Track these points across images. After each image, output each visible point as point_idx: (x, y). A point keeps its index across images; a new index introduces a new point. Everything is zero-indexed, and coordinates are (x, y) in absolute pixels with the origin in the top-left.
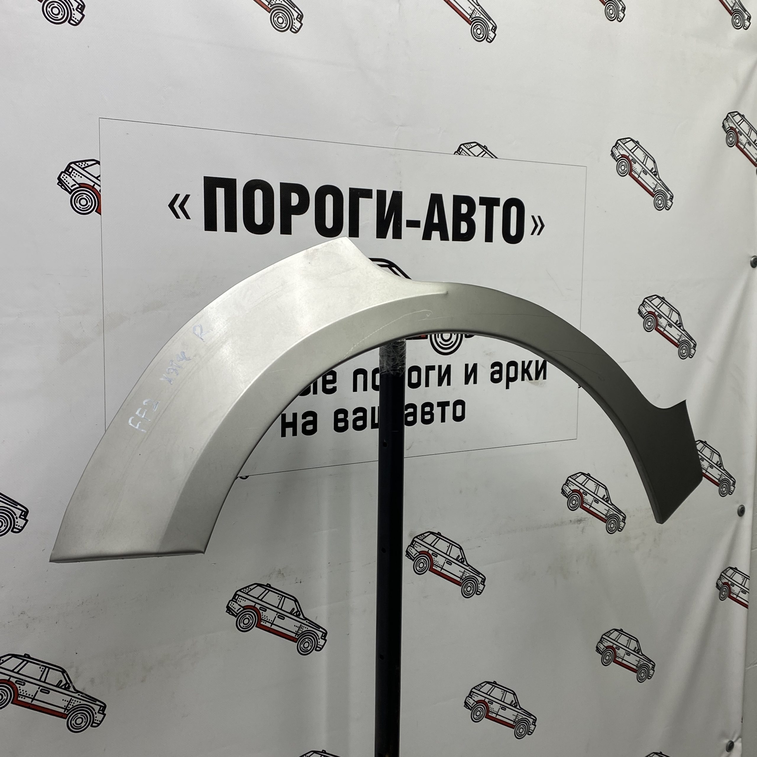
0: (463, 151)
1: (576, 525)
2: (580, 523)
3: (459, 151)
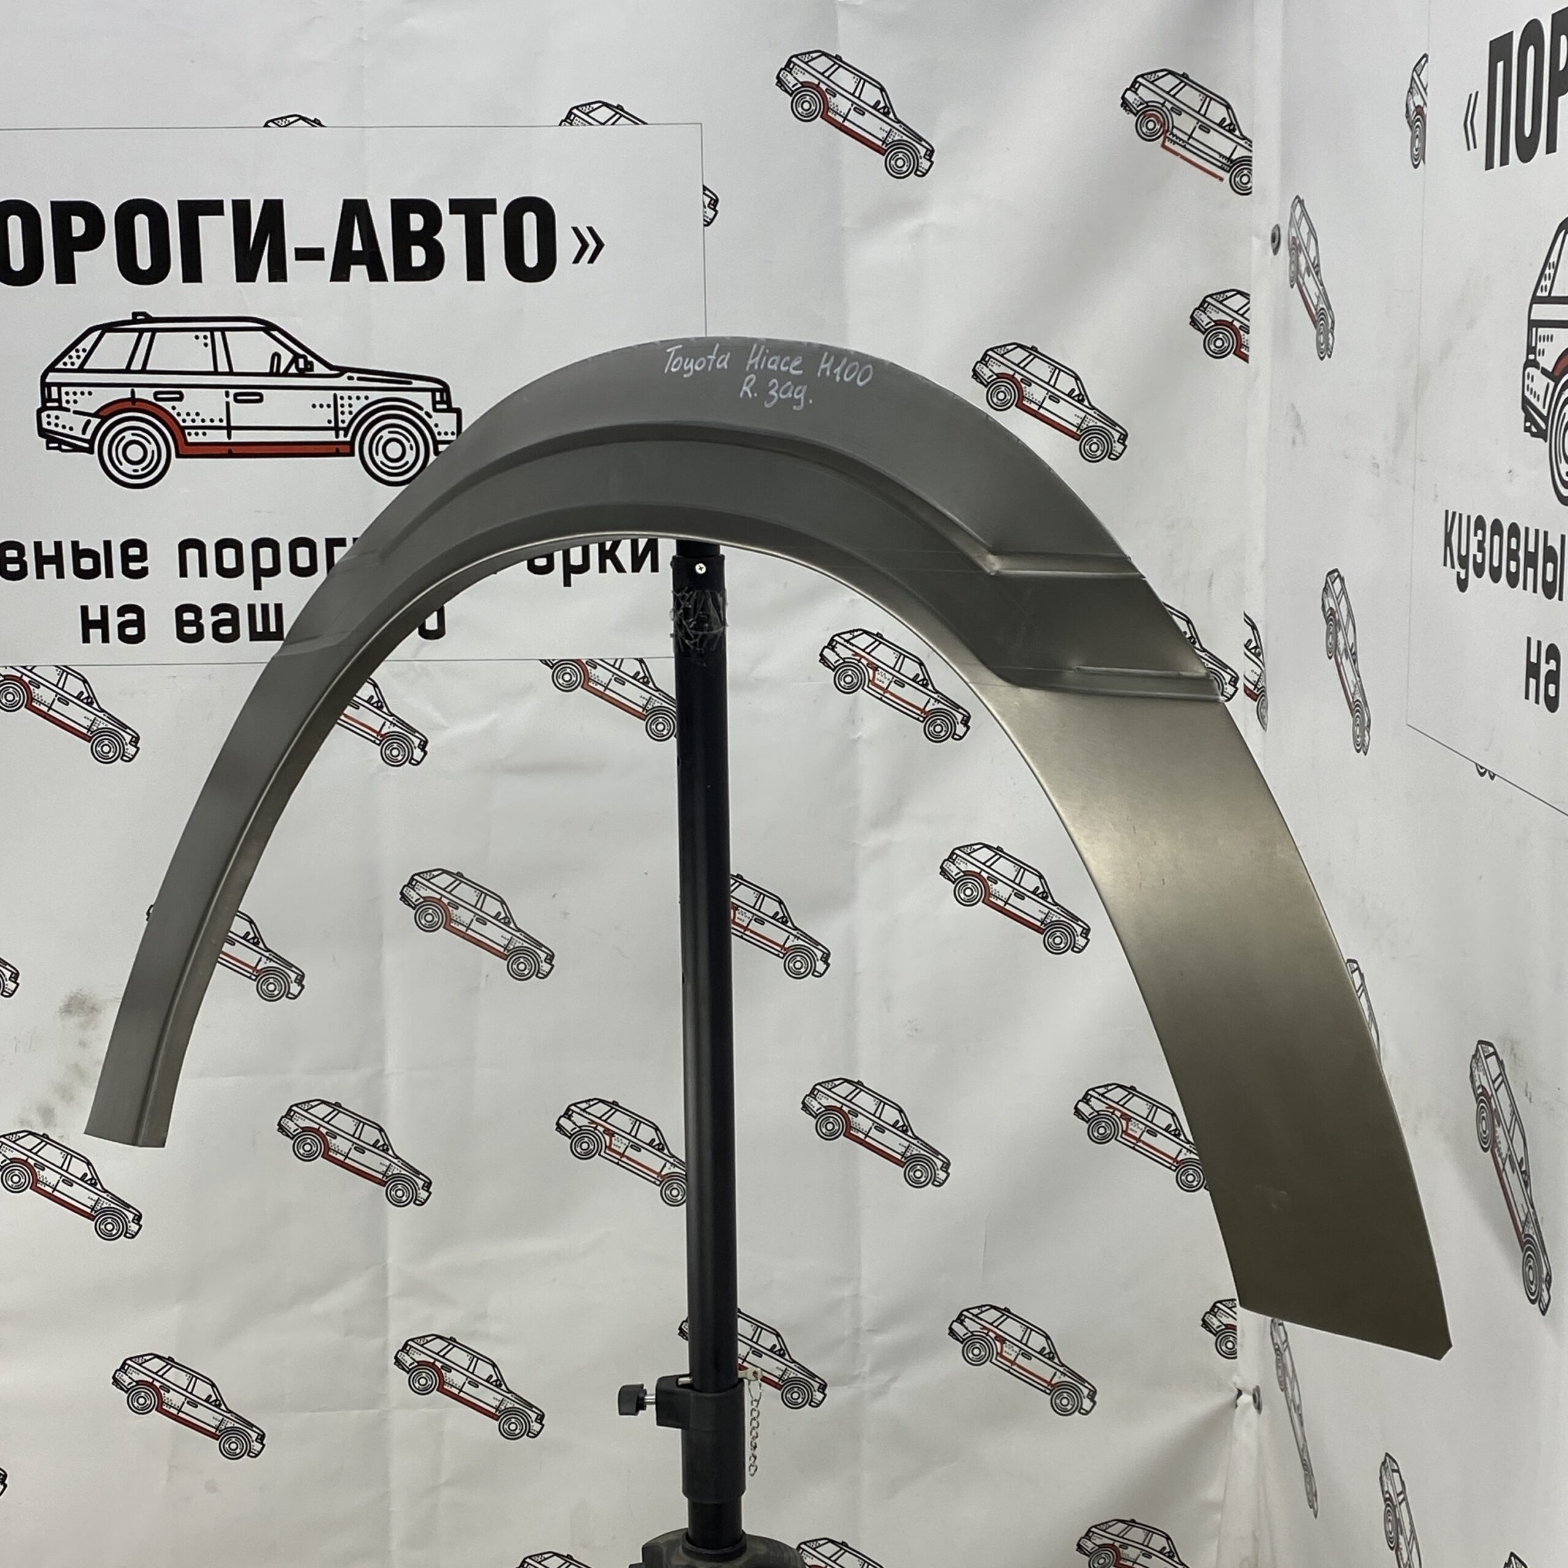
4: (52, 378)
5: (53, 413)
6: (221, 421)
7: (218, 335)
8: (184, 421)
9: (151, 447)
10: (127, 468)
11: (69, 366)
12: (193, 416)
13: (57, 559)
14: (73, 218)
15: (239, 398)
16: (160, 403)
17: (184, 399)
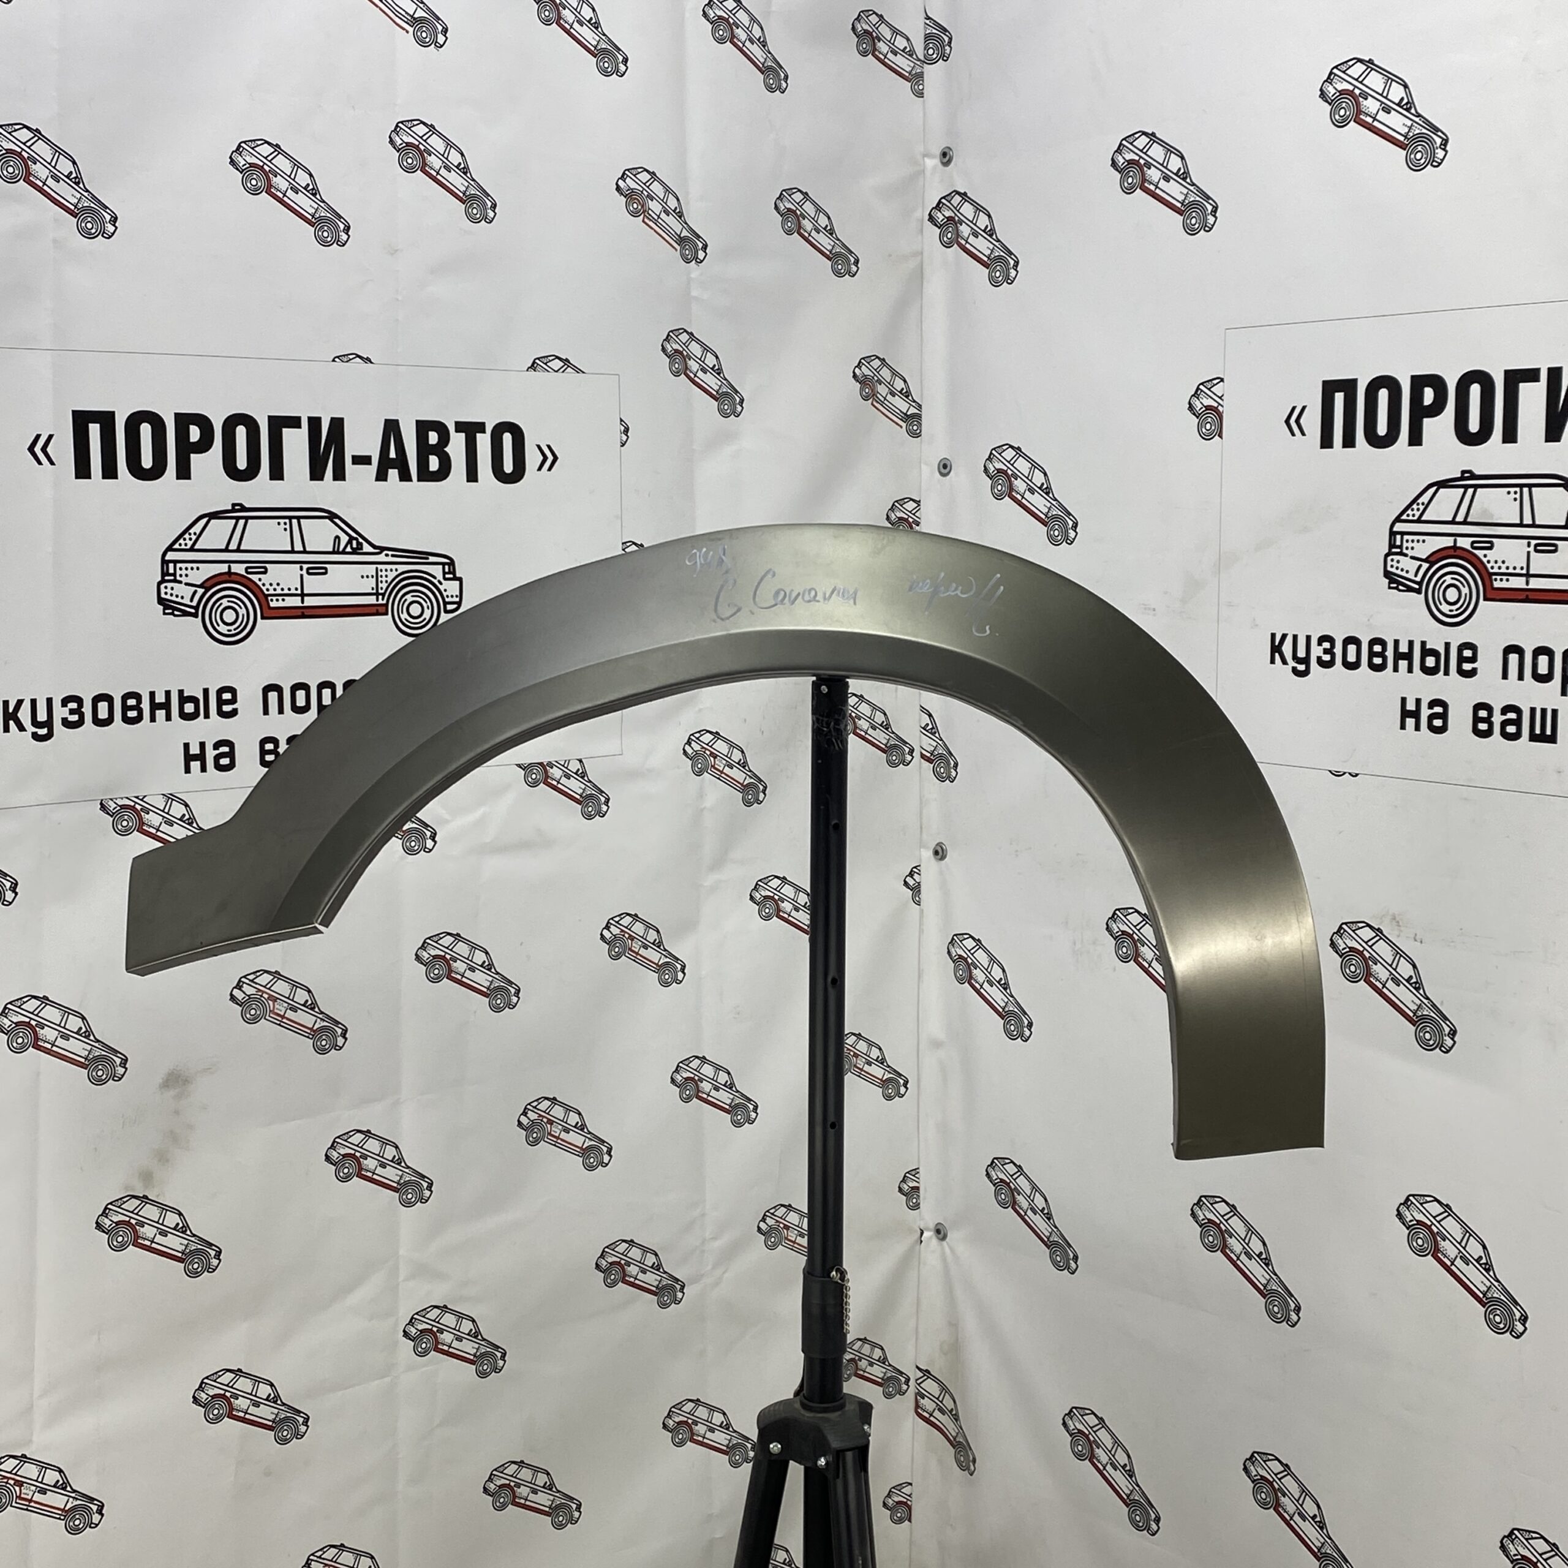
4: (170, 556)
5: (169, 585)
6: (296, 589)
7: (295, 521)
8: (268, 590)
9: (242, 612)
10: (223, 628)
11: (183, 547)
12: (275, 586)
13: (166, 706)
14: (192, 427)
15: (311, 571)
16: (250, 576)
17: (268, 574)
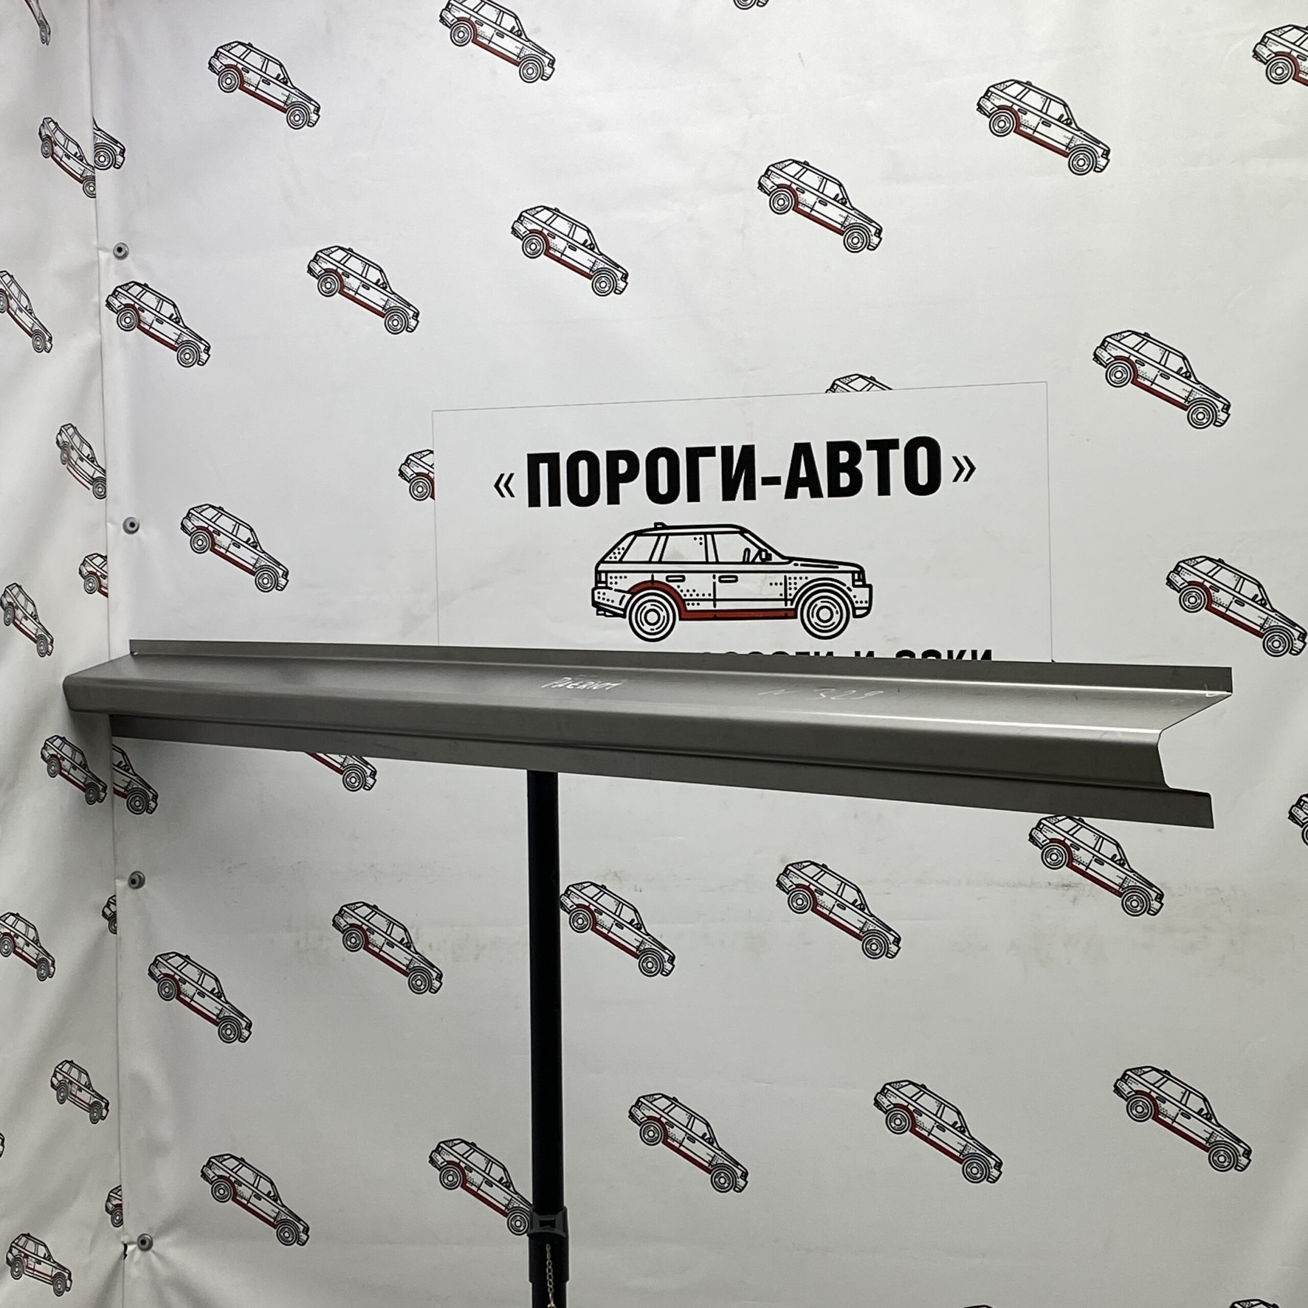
0: (839, 387)
1: (1061, 891)
2: (1068, 890)
3: (833, 388)
